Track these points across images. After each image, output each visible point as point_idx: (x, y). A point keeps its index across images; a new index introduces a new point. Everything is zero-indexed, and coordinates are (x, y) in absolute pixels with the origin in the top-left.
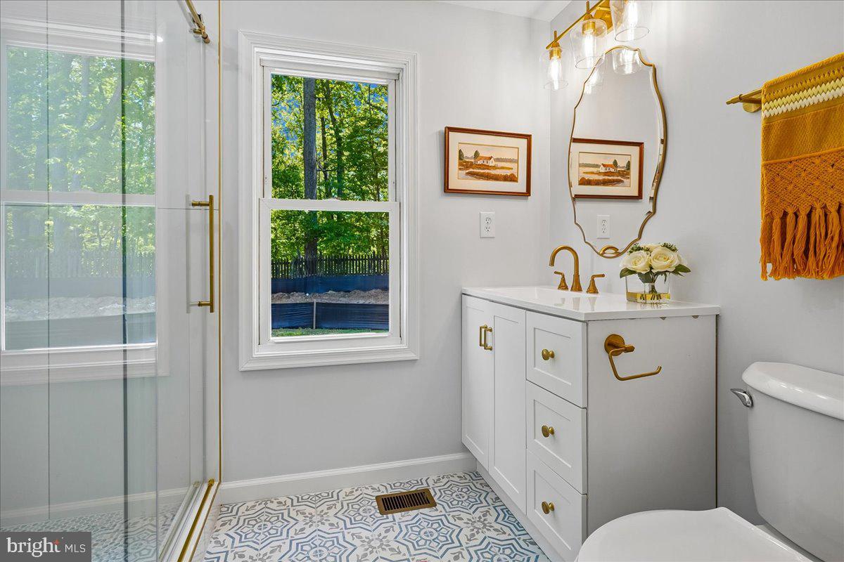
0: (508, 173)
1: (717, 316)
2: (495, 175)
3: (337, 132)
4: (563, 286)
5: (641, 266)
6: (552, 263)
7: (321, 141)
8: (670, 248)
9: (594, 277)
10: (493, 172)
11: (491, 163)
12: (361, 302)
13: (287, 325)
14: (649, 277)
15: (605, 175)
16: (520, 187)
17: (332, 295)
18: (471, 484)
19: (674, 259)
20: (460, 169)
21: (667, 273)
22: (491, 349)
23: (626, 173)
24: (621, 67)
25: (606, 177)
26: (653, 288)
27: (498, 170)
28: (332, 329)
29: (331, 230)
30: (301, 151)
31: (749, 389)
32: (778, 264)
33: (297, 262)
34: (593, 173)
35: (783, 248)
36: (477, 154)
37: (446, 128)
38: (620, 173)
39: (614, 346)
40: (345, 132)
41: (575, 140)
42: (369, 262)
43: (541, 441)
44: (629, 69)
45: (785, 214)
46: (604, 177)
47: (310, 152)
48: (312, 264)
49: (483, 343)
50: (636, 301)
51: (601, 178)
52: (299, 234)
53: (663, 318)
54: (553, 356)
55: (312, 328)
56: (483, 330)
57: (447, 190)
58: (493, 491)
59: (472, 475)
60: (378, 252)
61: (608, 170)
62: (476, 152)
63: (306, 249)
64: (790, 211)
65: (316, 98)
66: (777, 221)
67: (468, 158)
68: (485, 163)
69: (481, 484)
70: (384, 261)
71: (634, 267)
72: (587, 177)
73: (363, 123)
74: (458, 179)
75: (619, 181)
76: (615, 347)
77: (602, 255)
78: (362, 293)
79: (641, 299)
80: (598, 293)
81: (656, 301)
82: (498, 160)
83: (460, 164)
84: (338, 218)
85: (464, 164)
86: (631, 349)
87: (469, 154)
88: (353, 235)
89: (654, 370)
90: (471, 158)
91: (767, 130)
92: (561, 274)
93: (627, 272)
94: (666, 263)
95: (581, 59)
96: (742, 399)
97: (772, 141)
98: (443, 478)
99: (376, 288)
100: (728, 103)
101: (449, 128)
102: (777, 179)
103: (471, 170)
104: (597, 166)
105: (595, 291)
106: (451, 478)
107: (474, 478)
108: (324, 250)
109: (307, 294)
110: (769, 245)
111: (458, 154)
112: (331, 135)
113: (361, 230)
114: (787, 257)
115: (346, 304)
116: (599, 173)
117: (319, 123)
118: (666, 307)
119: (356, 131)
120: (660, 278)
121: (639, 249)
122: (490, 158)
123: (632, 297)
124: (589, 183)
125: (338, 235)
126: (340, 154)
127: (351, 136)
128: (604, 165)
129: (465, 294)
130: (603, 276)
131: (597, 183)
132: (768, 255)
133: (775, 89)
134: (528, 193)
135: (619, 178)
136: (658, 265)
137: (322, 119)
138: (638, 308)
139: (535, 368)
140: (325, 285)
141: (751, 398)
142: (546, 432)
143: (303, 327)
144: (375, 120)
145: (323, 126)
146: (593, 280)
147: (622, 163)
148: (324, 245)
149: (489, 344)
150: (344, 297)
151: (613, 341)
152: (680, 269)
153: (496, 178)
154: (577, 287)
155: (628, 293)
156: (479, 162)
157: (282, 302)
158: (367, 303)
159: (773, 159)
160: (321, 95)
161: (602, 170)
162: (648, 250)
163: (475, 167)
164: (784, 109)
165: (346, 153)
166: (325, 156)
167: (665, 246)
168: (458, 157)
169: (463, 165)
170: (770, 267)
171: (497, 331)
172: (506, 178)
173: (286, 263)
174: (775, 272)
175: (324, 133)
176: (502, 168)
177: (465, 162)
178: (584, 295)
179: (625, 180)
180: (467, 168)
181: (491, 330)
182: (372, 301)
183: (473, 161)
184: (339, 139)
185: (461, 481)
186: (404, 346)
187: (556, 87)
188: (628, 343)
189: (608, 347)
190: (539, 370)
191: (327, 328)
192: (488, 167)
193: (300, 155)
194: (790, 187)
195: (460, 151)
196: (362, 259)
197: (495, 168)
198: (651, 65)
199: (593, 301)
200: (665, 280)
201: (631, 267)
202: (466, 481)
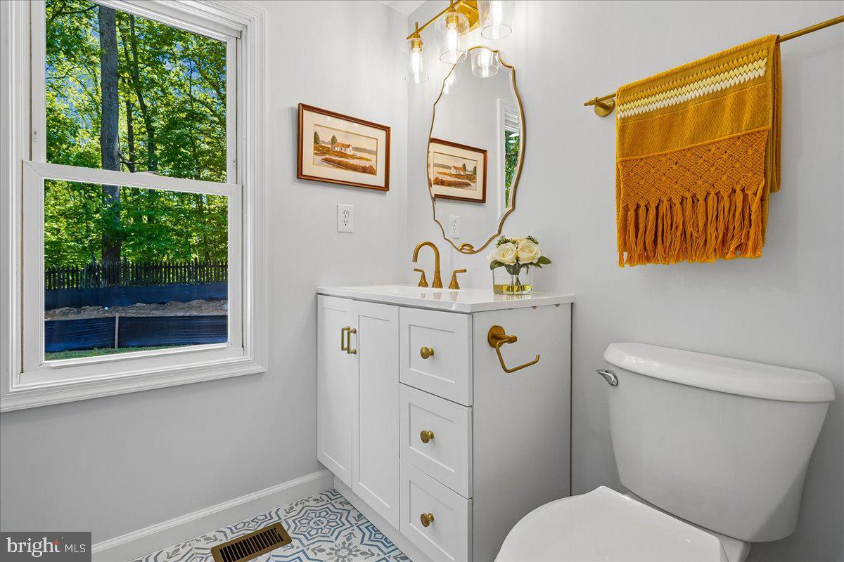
0: (367, 164)
1: (572, 304)
2: (353, 165)
3: (148, 121)
4: (423, 283)
5: (509, 259)
6: (415, 259)
7: (126, 131)
8: (533, 241)
9: (456, 272)
10: (351, 161)
11: (349, 151)
12: (180, 314)
13: (76, 346)
14: (514, 269)
15: (456, 177)
16: (378, 180)
17: (141, 308)
18: (329, 506)
19: (538, 252)
20: (315, 154)
21: (530, 266)
22: (355, 353)
23: (472, 177)
24: (479, 68)
25: (457, 180)
26: (518, 280)
27: (356, 160)
28: (141, 347)
29: (140, 233)
30: (97, 139)
31: (613, 369)
32: (633, 251)
33: (91, 269)
34: (445, 174)
35: (637, 238)
36: (334, 140)
37: (299, 105)
38: (468, 177)
39: (496, 338)
40: (159, 123)
41: (433, 140)
42: (189, 270)
43: (419, 448)
44: (485, 73)
45: (638, 206)
46: (455, 179)
47: (110, 140)
48: (112, 273)
49: (346, 346)
50: (502, 293)
51: (453, 179)
52: (94, 236)
53: (534, 307)
54: (432, 353)
55: (113, 347)
56: (346, 332)
57: (300, 175)
58: (354, 508)
59: (329, 494)
60: (200, 259)
61: (458, 173)
62: (334, 137)
63: (104, 255)
64: (642, 204)
65: (119, 77)
66: (631, 213)
67: (325, 143)
68: (343, 151)
69: (341, 503)
70: (208, 269)
71: (503, 259)
72: (441, 177)
73: (183, 115)
74: (313, 165)
75: (467, 185)
76: (500, 339)
77: (460, 250)
78: (181, 305)
79: (507, 291)
80: (459, 288)
81: (520, 292)
82: (356, 149)
83: (316, 148)
84: (149, 220)
85: (320, 149)
86: (513, 340)
87: (325, 138)
88: (169, 240)
89: (534, 360)
90: (327, 143)
91: (623, 130)
92: (420, 271)
93: (497, 264)
94: (531, 255)
95: (444, 52)
96: (608, 379)
97: (627, 139)
98: (296, 505)
99: (199, 298)
100: (586, 105)
101: (303, 106)
102: (632, 174)
103: (328, 156)
104: (449, 168)
105: (457, 287)
106: (307, 504)
107: (332, 497)
108: (129, 256)
109: (106, 308)
110: (625, 234)
111: (313, 135)
112: (140, 123)
113: (179, 234)
114: (640, 247)
115: (160, 317)
116: (451, 175)
117: (123, 107)
118: (528, 297)
119: (173, 124)
120: (523, 270)
121: (506, 241)
122: (349, 146)
123: (498, 290)
124: (442, 183)
125: (150, 238)
126: (152, 147)
127: (168, 128)
128: (455, 168)
129: (321, 294)
130: (465, 271)
131: (450, 184)
132: (624, 245)
133: (628, 93)
134: (386, 188)
135: (468, 181)
136: (525, 257)
137: (128, 103)
138: (505, 299)
139: (411, 369)
140: (131, 297)
141: (615, 377)
142: (426, 437)
143: (100, 348)
144: (197, 114)
145: (129, 112)
146: (454, 276)
147: (470, 168)
148: (130, 251)
149: (352, 348)
150: (157, 309)
151: (495, 332)
152: (543, 261)
153: (355, 168)
154: (438, 283)
155: (495, 286)
156: (336, 149)
157: (68, 319)
158: (187, 314)
159: (627, 156)
160: (126, 75)
161: (454, 172)
162: (514, 242)
163: (332, 154)
164: (636, 111)
165: (160, 147)
166: (131, 148)
167: (530, 238)
168: (313, 140)
169: (318, 150)
170: (625, 254)
171: (362, 333)
172: (364, 170)
173: (75, 271)
174: (631, 260)
175: (130, 120)
176: (361, 158)
177: (321, 146)
178: (445, 291)
179: (472, 184)
180: (323, 153)
181: (355, 332)
182: (194, 313)
183: (329, 146)
184: (151, 130)
185: (318, 505)
186: (248, 358)
187: (417, 80)
188: (508, 333)
189: (491, 340)
190: (414, 370)
191: (133, 346)
192: (345, 156)
193: (96, 142)
194: (642, 182)
195: (316, 134)
196: (181, 267)
197: (353, 157)
198: (511, 67)
199: (454, 296)
200: (527, 272)
201: (500, 259)
202: (322, 503)
